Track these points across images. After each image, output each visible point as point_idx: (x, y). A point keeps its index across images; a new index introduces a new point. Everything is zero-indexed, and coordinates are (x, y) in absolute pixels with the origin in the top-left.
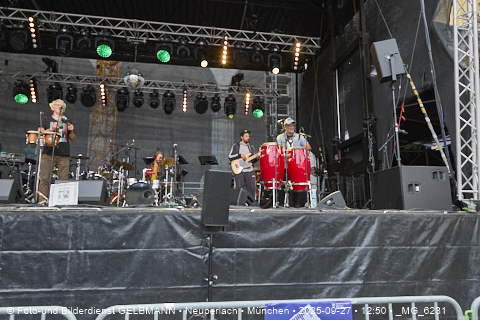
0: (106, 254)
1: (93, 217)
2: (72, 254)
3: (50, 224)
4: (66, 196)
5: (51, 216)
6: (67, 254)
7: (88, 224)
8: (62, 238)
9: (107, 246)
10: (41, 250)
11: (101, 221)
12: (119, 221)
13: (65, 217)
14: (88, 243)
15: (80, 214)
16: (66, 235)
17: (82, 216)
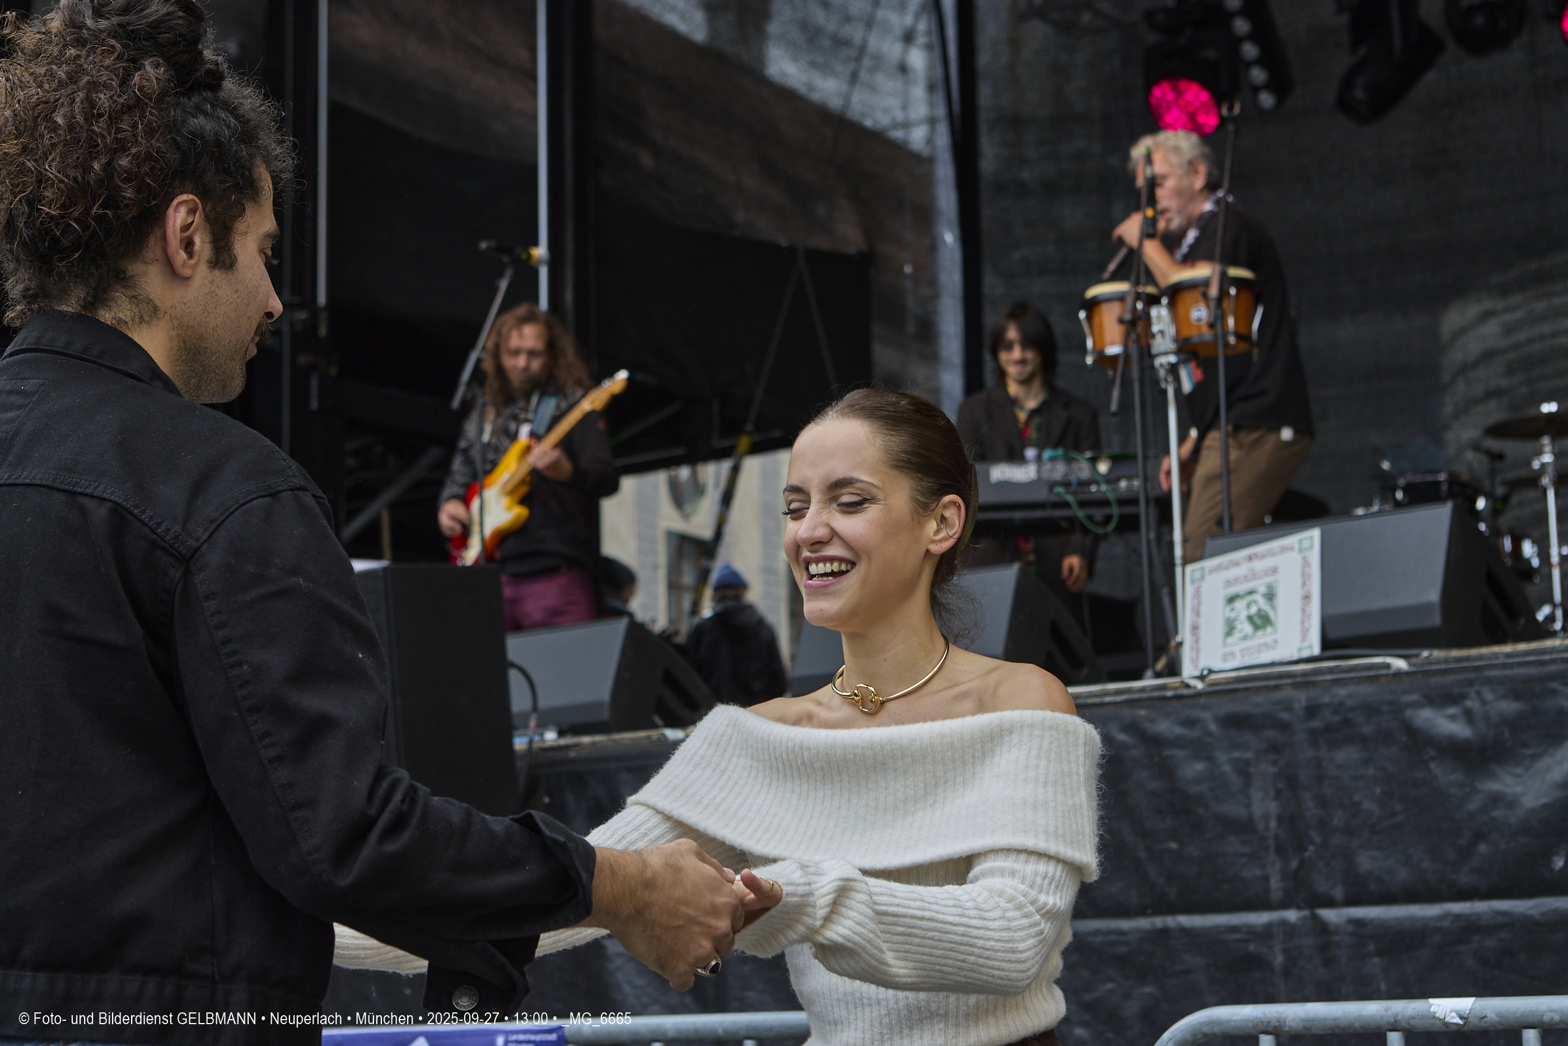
0: (1469, 927)
1: (1370, 709)
2: (1289, 930)
3: (1166, 771)
4: (1261, 621)
5: (1165, 727)
6: (1265, 933)
7: (1346, 755)
8: (1233, 845)
9: (1464, 878)
10: (1142, 912)
11: (1412, 732)
12: (1515, 724)
13: (1235, 722)
14: (1366, 861)
15: (1301, 698)
16: (1244, 827)
17: (1312, 711)
